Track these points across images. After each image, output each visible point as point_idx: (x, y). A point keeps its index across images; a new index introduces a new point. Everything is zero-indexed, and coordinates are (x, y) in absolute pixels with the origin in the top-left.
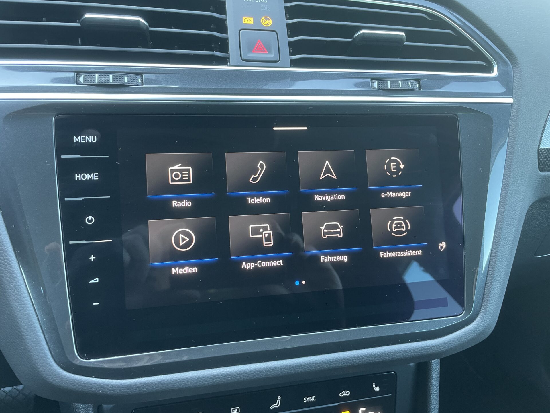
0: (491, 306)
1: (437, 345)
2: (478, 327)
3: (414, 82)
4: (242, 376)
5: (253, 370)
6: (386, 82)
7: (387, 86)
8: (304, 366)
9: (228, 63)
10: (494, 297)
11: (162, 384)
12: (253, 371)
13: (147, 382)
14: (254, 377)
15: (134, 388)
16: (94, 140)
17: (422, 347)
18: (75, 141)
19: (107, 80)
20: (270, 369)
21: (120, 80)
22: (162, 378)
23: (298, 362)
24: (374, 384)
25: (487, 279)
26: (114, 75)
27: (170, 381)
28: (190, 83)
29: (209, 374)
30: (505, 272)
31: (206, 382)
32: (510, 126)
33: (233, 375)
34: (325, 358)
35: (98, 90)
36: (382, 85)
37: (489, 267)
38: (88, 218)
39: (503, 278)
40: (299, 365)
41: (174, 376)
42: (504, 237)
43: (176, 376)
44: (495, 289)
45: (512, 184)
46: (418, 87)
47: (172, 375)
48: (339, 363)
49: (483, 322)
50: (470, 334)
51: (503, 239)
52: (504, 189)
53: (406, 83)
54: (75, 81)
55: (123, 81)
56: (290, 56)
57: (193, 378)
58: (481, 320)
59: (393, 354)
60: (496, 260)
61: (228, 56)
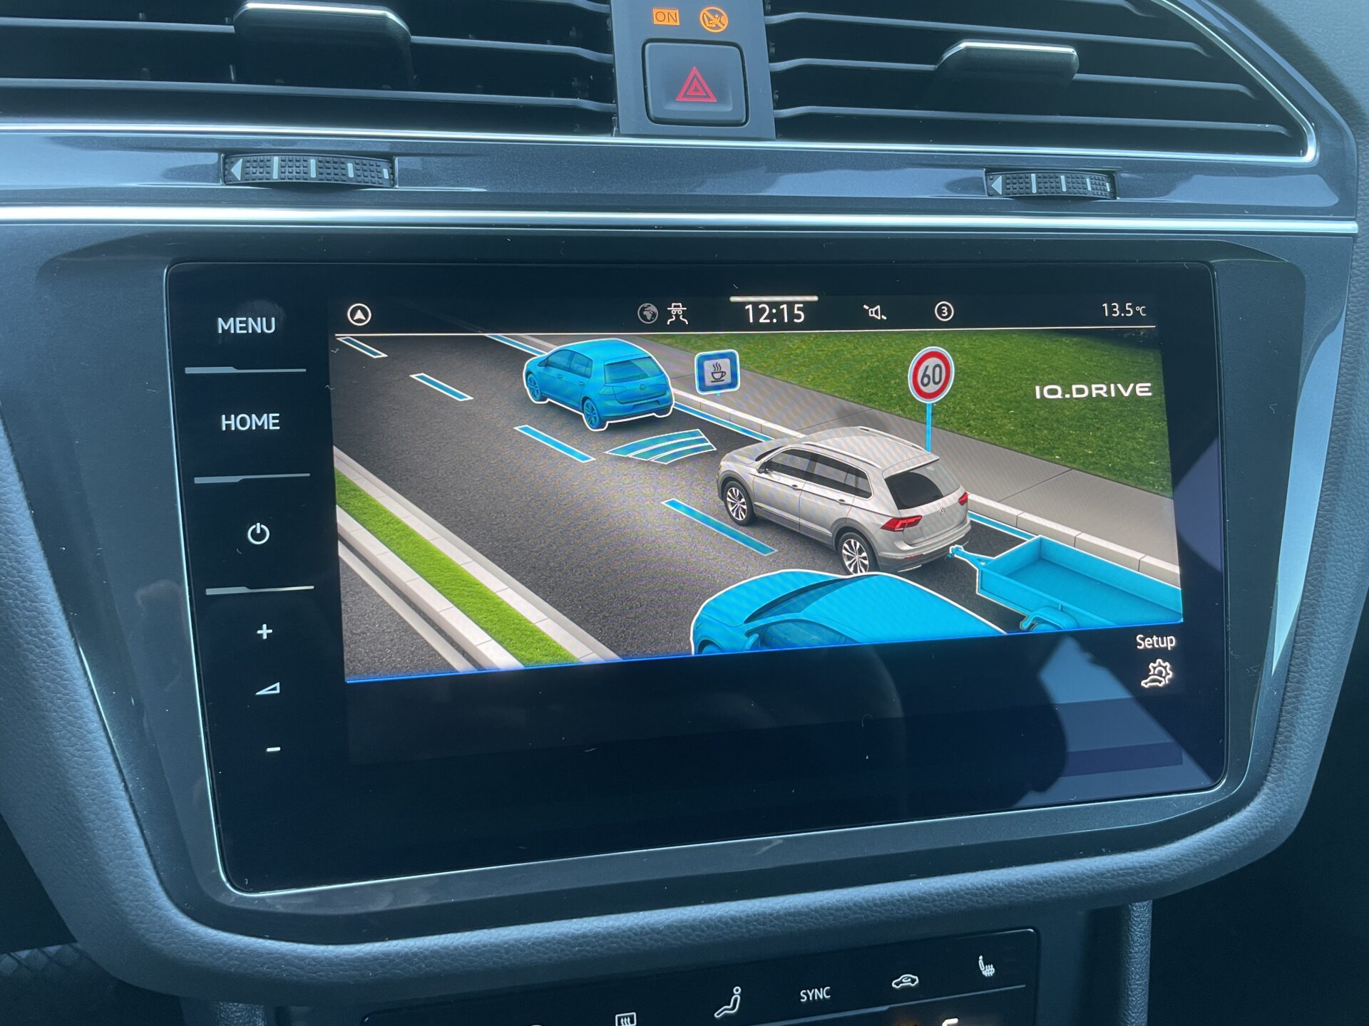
0: (1294, 763)
1: (1153, 865)
2: (1260, 820)
3: (1100, 176)
4: (647, 940)
5: (675, 924)
6: (1027, 178)
7: (1028, 188)
8: (806, 914)
9: (615, 129)
10: (1302, 740)
11: (442, 958)
12: (676, 927)
13: (403, 952)
14: (679, 942)
15: (371, 967)
16: (269, 327)
17: (1114, 871)
18: (220, 331)
19: (302, 172)
20: (719, 921)
21: (336, 171)
22: (441, 941)
23: (791, 905)
24: (981, 957)
25: (1284, 694)
26: (320, 159)
27: (463, 951)
28: (515, 180)
29: (562, 934)
30: (1331, 675)
31: (555, 955)
32: (1351, 295)
33: (623, 936)
34: (861, 896)
35: (280, 199)
36: (1015, 186)
37: (1292, 662)
38: (255, 530)
39: (1328, 692)
40: (794, 912)
41: (473, 937)
42: (1332, 585)
43: (476, 939)
44: (1306, 721)
45: (1353, 446)
46: (1109, 190)
47: (467, 934)
48: (899, 909)
49: (1273, 805)
50: (1239, 835)
51: (1329, 589)
52: (1333, 460)
53: (1079, 181)
54: (221, 175)
55: (343, 175)
56: (774, 109)
57: (520, 943)
58: (1269, 801)
59: (1037, 886)
60: (1311, 644)
61: (612, 111)
